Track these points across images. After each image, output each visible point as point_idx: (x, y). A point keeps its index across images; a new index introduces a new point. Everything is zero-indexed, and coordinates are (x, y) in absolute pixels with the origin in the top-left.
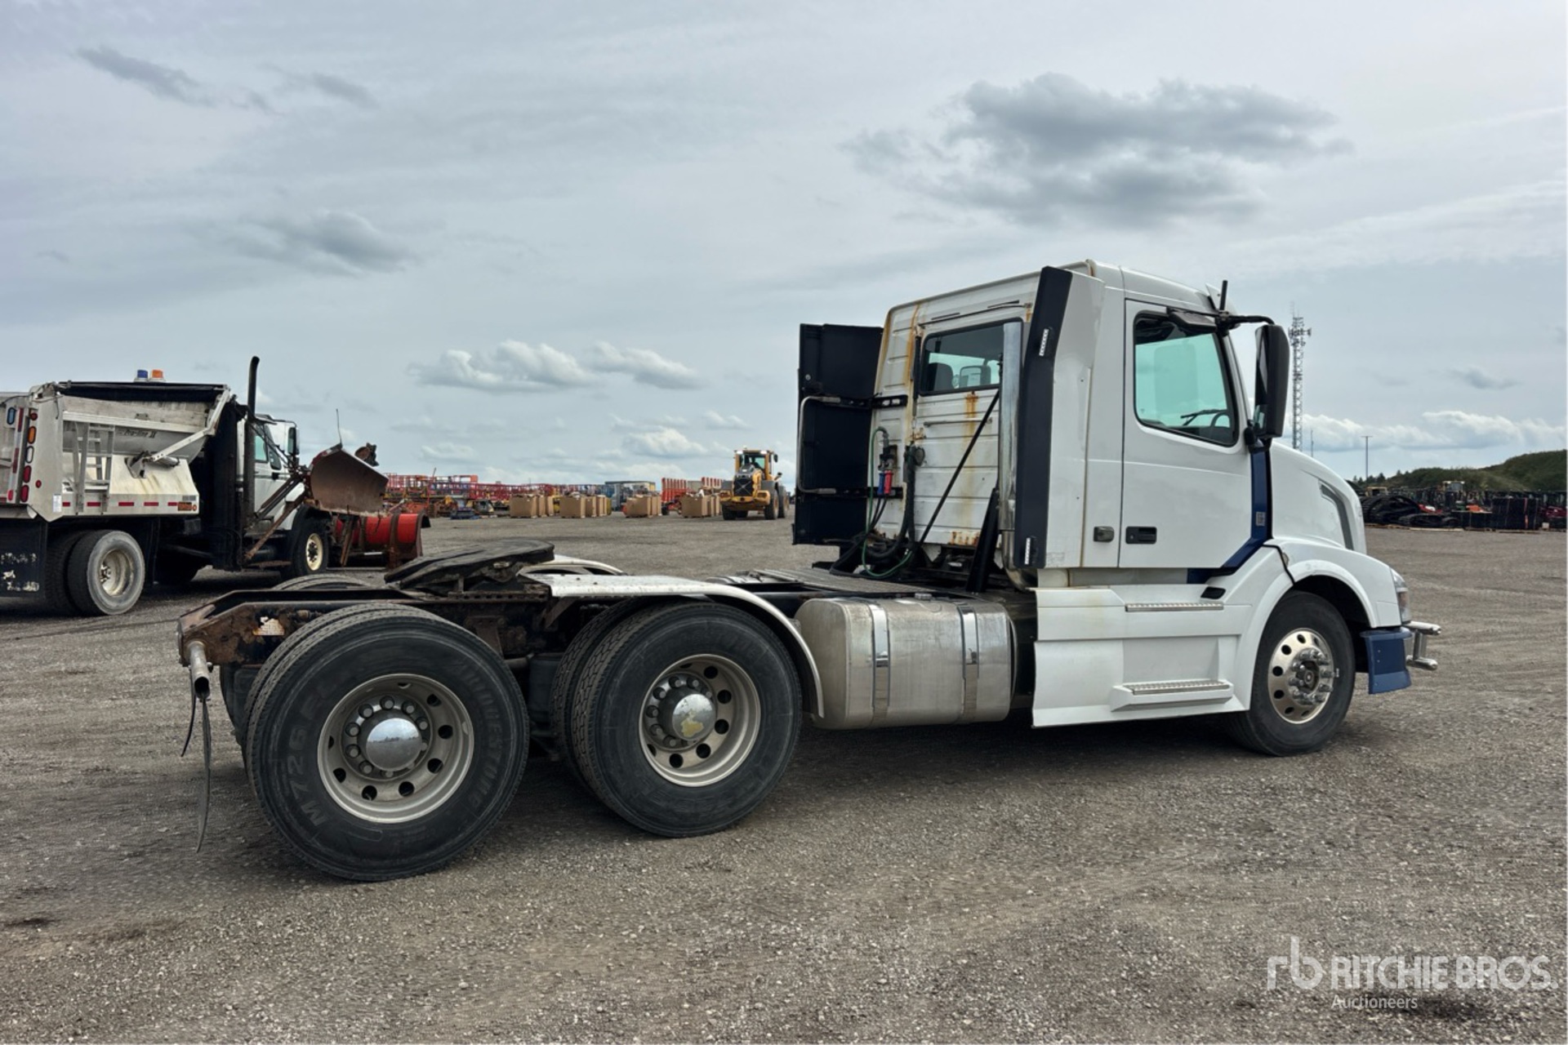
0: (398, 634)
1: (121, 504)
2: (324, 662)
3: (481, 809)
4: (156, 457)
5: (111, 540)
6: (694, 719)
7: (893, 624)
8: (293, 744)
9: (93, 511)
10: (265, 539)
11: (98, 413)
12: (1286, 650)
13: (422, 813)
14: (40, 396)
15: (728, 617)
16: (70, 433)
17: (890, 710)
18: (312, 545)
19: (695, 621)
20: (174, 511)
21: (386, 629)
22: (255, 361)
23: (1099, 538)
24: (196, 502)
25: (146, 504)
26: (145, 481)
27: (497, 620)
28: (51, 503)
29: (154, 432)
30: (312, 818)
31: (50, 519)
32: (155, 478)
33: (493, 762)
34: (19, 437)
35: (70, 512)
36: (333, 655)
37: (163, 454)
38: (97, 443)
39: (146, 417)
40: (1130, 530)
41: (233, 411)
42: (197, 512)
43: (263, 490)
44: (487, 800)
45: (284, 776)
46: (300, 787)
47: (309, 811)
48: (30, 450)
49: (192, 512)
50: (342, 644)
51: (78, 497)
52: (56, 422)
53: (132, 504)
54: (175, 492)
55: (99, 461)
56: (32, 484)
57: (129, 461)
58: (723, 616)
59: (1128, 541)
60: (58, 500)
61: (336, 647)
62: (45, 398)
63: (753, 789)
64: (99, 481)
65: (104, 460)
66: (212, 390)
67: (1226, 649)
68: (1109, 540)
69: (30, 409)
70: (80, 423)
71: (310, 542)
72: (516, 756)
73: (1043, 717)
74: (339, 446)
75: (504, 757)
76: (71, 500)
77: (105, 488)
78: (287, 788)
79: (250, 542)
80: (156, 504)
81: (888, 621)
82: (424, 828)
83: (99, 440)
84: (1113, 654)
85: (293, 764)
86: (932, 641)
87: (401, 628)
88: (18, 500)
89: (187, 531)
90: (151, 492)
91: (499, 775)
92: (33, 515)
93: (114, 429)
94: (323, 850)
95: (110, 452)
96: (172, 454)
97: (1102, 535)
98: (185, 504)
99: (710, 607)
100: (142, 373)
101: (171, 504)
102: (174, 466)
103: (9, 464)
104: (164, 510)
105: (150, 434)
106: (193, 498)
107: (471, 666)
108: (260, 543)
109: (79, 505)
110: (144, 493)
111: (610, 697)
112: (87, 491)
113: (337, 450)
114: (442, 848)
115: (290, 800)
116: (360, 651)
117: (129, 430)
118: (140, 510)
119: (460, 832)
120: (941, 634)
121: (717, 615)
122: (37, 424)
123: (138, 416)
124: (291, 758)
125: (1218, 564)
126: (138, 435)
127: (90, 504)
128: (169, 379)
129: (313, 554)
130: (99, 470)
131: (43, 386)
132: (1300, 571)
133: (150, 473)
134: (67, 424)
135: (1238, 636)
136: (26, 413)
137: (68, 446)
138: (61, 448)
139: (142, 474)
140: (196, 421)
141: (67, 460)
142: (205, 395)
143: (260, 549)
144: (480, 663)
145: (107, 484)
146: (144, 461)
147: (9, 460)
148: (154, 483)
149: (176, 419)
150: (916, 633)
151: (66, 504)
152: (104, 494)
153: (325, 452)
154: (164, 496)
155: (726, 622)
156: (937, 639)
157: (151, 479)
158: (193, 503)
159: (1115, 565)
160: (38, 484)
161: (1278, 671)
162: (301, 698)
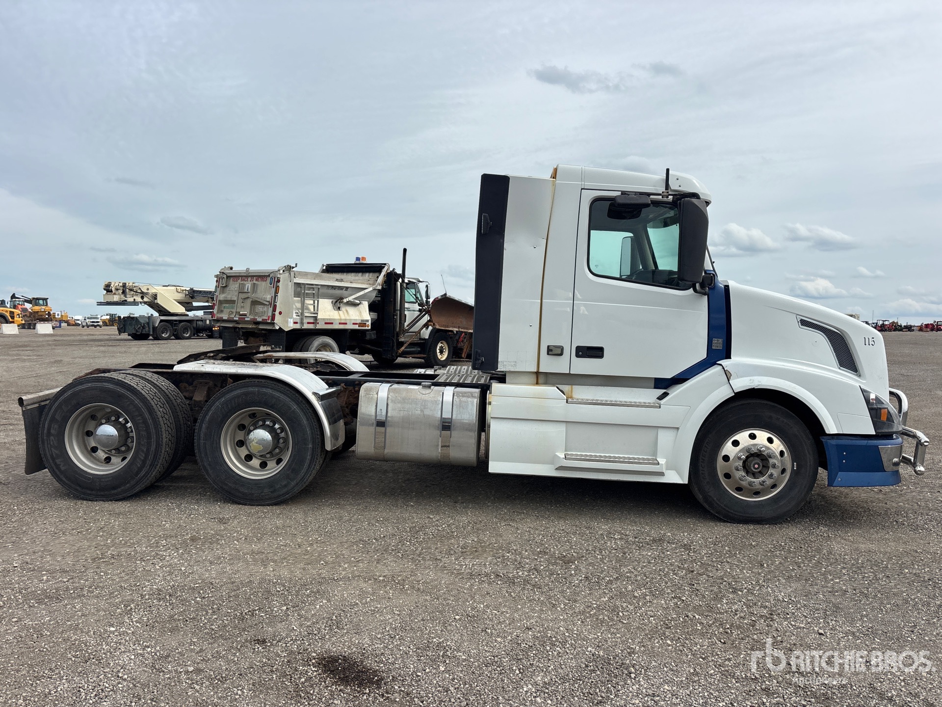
0: (99, 384)
1: (326, 323)
2: (66, 395)
3: (137, 474)
4: (345, 300)
5: (320, 341)
6: (256, 443)
7: (392, 401)
8: (52, 431)
9: (311, 326)
10: (408, 343)
11: (315, 279)
12: (736, 443)
13: (112, 472)
14: (284, 271)
15: (271, 389)
16: (299, 289)
17: (386, 451)
18: (441, 348)
19: (251, 389)
20: (356, 327)
21: (94, 382)
22: (405, 250)
23: (550, 353)
24: (369, 323)
25: (340, 323)
26: (340, 312)
27: (209, 383)
28: (287, 322)
29: (347, 288)
30: (61, 466)
31: (286, 330)
32: (347, 311)
33: (143, 451)
34: (273, 290)
35: (298, 326)
36: (69, 393)
37: (351, 298)
38: (314, 293)
39: (342, 280)
40: (579, 349)
41: (392, 277)
42: (370, 328)
43: (410, 316)
44: (140, 469)
45: (49, 445)
46: (56, 451)
47: (59, 463)
48: (277, 297)
49: (367, 328)
50: (74, 387)
51: (302, 319)
52: (290, 284)
53: (332, 323)
54: (357, 318)
55: (314, 303)
56: (277, 313)
57: (333, 302)
58: (268, 387)
59: (578, 356)
60: (291, 321)
61: (72, 388)
62: (285, 272)
63: (285, 486)
64: (315, 312)
65: (316, 302)
66: (381, 266)
67: (665, 439)
68: (561, 354)
69: (278, 278)
70: (303, 284)
71: (440, 345)
72: (156, 450)
73: (495, 467)
74: (445, 294)
75: (148, 450)
76: (298, 321)
77: (316, 315)
78: (50, 451)
79: (402, 344)
80: (346, 324)
81: (388, 398)
82: (110, 479)
83: (314, 292)
84: (557, 433)
85: (52, 441)
86: (419, 412)
87: (100, 382)
88: (271, 321)
89: (368, 337)
90: (343, 317)
91: (146, 458)
92: (277, 328)
93: (320, 287)
94: (67, 482)
95: (318, 298)
96: (356, 299)
97: (555, 351)
98: (363, 324)
99: (261, 382)
100: (358, 259)
101: (354, 324)
102: (358, 305)
103: (268, 303)
104: (350, 326)
105: (345, 289)
106: (367, 321)
107: (132, 402)
108: (406, 345)
109: (302, 323)
110: (339, 318)
111: (204, 426)
112: (306, 317)
113: (444, 297)
114: (119, 490)
115: (52, 456)
116: (83, 391)
117: (333, 287)
118: (336, 326)
119: (127, 483)
120: (425, 408)
121: (264, 387)
122: (280, 284)
123: (337, 280)
124: (52, 438)
125: (669, 375)
126: (338, 289)
127: (308, 323)
128: (368, 261)
129: (441, 352)
130: (314, 306)
131: (285, 266)
132: (741, 384)
133: (344, 308)
134: (298, 285)
135: (678, 428)
136: (276, 280)
137: (297, 294)
138: (293, 296)
139: (339, 308)
140: (371, 282)
141: (297, 303)
142: (376, 269)
143: (405, 348)
144: (137, 401)
145: (317, 314)
146: (340, 302)
147: (269, 302)
148: (346, 314)
149: (359, 281)
150: (407, 406)
151: (295, 323)
152: (316, 318)
153: (437, 298)
154: (351, 320)
155: (270, 391)
156: (422, 411)
157: (345, 312)
158: (367, 323)
159: (568, 372)
160: (280, 313)
161: (726, 458)
162: (56, 411)
